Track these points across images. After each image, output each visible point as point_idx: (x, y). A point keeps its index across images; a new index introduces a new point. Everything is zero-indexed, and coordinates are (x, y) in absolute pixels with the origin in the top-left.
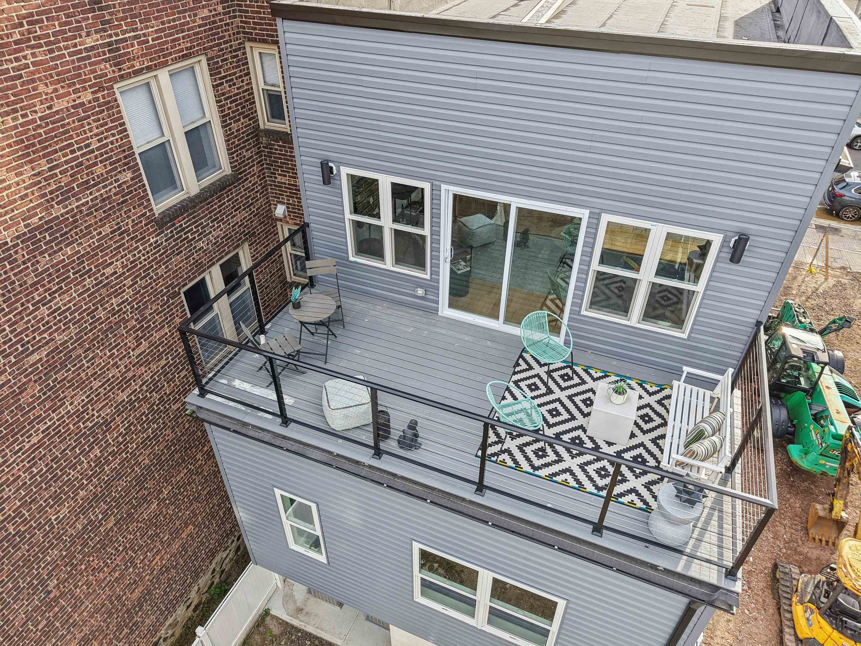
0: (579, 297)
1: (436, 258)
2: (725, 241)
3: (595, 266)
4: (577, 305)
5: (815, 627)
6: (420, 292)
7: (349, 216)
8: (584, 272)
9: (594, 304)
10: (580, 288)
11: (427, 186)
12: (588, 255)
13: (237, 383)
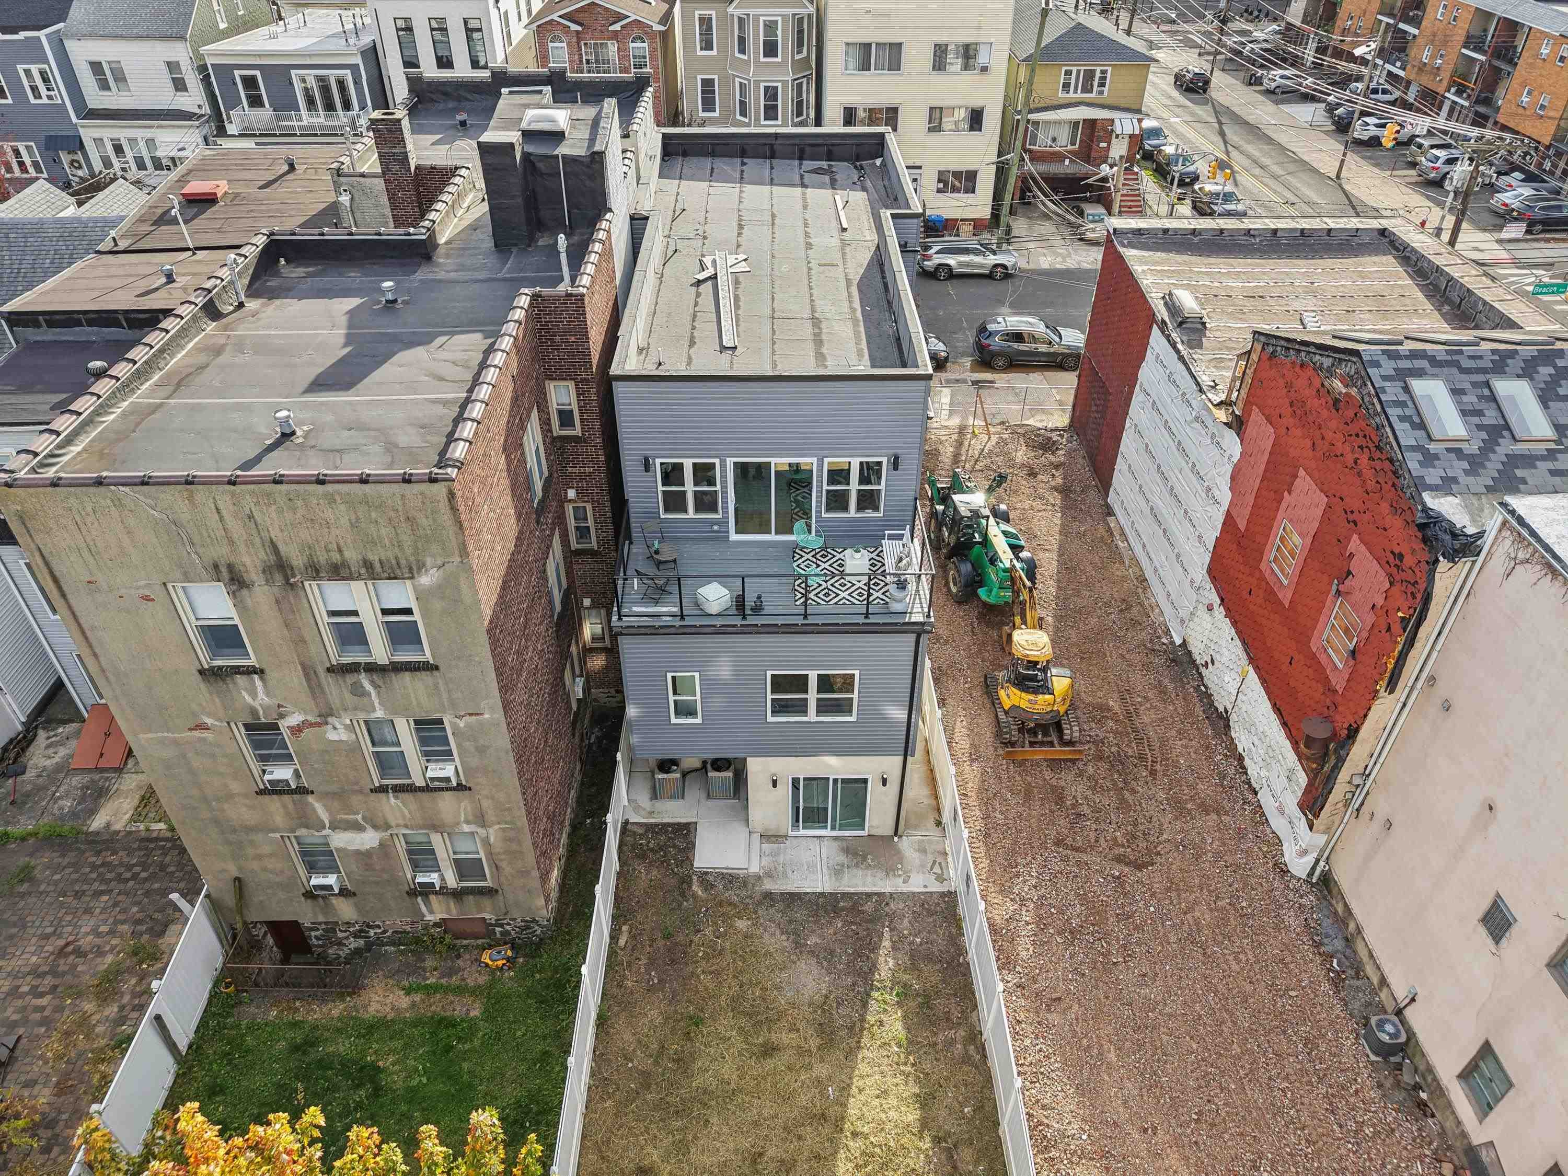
0: (819, 507)
1: (725, 502)
2: (889, 461)
3: (825, 487)
4: (819, 512)
5: (1012, 697)
6: (716, 528)
7: (661, 488)
8: (820, 491)
9: (827, 511)
10: (819, 502)
11: (717, 461)
12: (820, 481)
13: (634, 609)
